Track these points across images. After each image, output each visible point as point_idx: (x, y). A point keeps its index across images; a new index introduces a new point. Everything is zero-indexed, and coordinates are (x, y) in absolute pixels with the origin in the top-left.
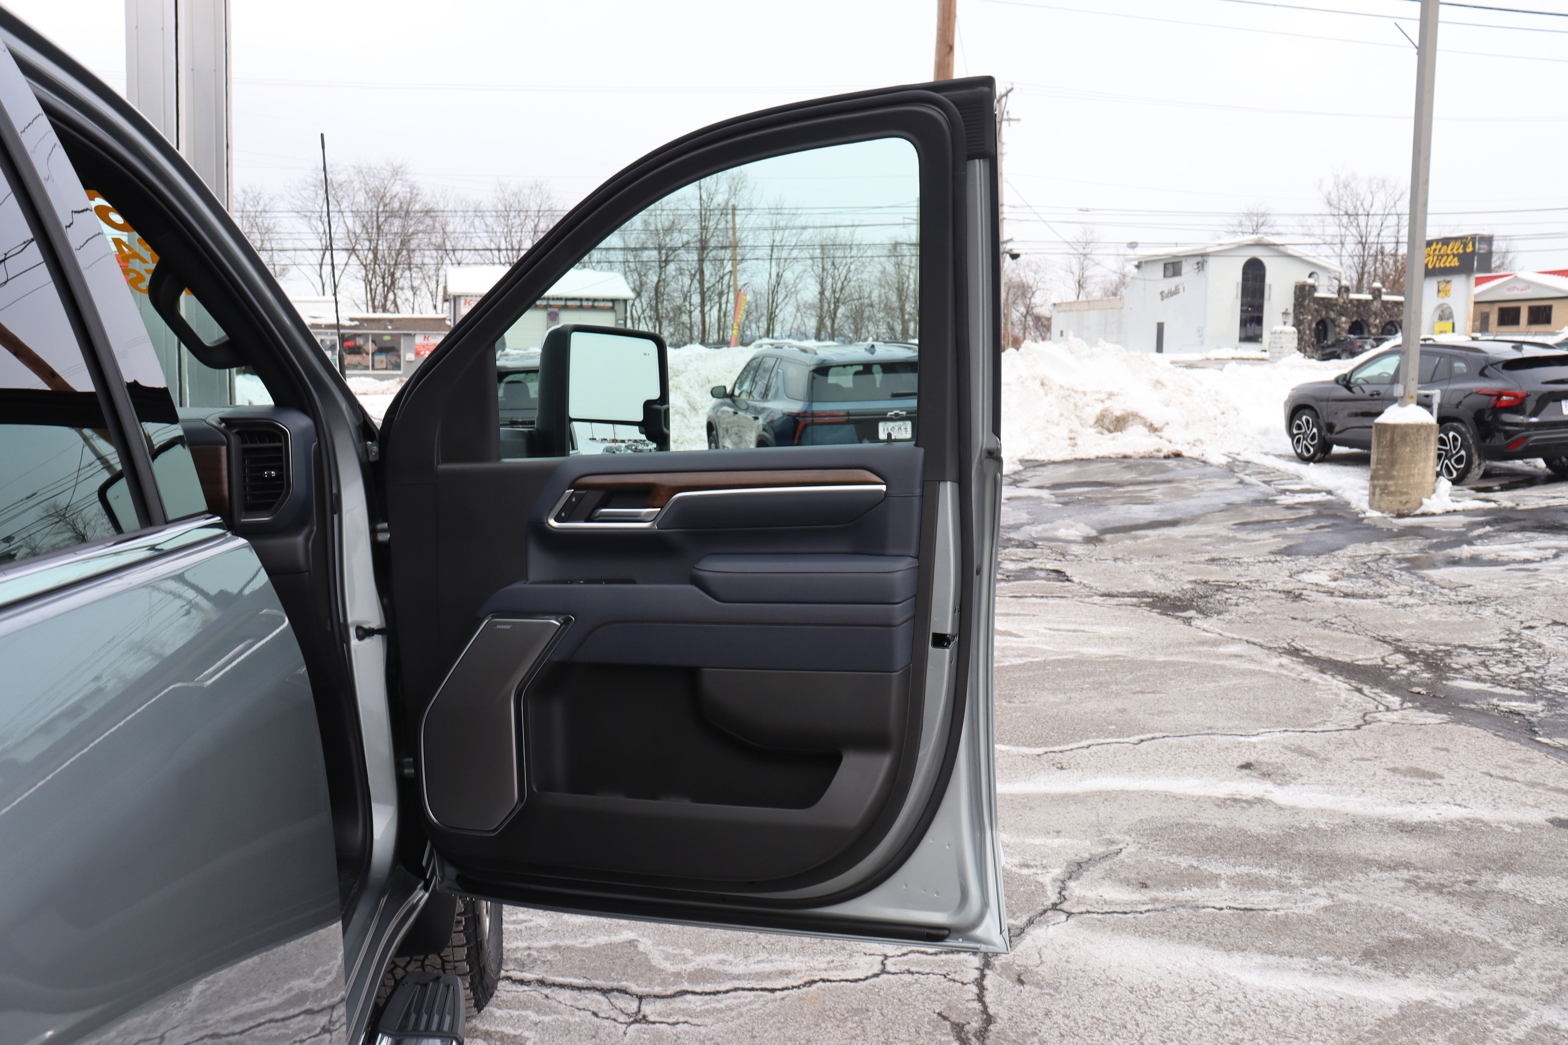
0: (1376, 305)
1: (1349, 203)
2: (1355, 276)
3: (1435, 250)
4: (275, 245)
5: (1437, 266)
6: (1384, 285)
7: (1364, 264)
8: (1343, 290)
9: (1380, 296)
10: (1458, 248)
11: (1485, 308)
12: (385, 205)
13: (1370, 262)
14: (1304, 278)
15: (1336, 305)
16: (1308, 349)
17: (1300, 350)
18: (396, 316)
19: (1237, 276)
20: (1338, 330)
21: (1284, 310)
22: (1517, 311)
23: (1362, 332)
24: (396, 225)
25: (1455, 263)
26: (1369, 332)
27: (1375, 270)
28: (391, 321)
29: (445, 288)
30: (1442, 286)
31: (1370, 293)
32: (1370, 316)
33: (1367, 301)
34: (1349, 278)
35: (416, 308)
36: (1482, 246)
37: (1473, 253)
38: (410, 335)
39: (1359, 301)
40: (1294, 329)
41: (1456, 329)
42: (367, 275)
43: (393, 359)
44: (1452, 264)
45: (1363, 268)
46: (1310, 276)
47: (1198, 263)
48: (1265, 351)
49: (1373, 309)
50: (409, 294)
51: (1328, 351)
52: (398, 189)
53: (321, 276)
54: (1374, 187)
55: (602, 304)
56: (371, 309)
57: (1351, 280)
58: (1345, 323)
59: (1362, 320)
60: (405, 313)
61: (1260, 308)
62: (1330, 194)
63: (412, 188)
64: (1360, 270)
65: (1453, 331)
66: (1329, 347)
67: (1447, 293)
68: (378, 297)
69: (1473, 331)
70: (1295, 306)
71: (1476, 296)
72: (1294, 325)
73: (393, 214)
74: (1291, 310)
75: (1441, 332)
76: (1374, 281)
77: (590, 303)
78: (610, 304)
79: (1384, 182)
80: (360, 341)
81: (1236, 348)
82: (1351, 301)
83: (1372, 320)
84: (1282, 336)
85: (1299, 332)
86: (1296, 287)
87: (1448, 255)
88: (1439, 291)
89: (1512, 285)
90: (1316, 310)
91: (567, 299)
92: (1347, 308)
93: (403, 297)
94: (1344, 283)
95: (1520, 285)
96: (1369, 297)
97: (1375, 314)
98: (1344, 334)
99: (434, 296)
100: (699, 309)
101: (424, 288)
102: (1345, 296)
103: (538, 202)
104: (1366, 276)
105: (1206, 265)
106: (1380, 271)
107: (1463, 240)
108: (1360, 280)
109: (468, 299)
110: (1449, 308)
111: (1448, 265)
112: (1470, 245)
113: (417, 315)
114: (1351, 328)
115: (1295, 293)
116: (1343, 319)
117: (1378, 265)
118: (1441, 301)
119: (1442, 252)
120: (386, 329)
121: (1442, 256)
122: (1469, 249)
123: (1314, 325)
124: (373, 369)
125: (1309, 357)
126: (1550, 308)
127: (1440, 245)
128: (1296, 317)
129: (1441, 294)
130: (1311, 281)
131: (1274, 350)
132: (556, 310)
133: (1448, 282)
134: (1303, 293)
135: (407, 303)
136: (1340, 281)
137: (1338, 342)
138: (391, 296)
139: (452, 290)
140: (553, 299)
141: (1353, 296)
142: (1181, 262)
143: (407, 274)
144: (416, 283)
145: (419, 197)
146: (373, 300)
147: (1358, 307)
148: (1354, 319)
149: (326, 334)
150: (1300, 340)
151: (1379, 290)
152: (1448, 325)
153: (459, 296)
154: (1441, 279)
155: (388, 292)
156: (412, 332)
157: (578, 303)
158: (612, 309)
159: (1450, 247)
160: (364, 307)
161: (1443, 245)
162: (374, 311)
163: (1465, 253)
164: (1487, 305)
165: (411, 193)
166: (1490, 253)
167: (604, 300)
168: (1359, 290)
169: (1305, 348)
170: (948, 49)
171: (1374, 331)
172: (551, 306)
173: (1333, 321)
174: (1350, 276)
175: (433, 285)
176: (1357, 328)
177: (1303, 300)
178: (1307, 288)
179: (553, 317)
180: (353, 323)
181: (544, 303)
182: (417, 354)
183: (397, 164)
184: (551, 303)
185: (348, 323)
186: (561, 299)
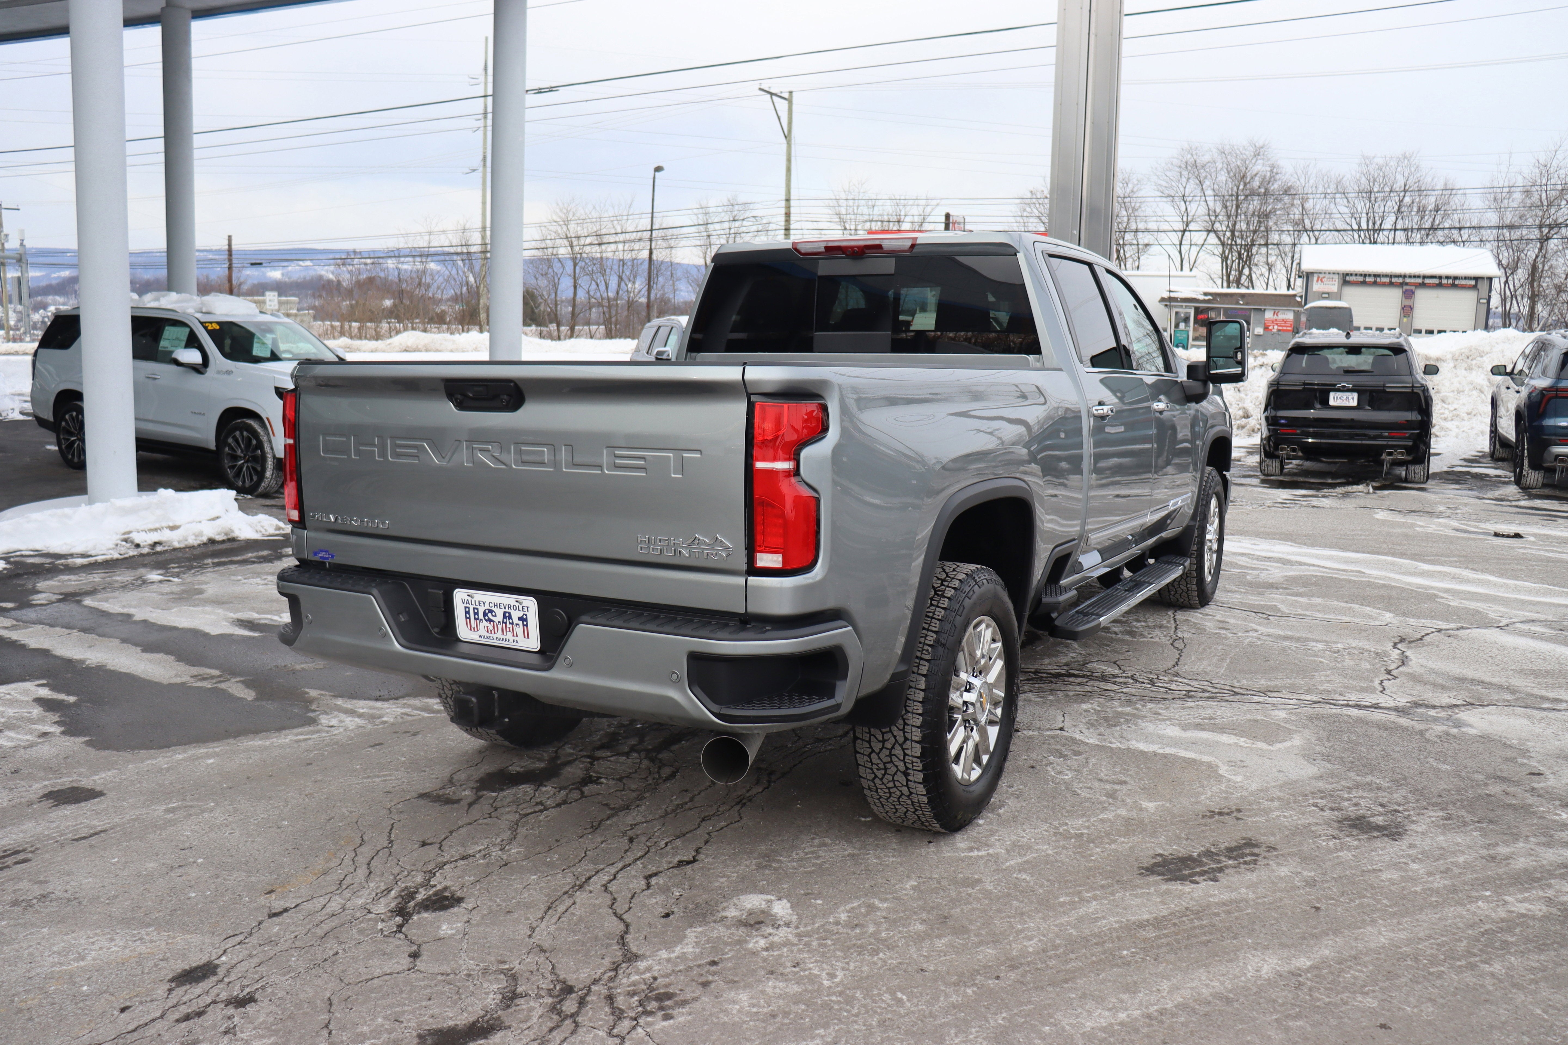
4: (1141, 226)
12: (1245, 185)
18: (1251, 291)
24: (1255, 204)
28: (1243, 296)
29: (1299, 264)
35: (1271, 282)
38: (1260, 309)
42: (1224, 252)
50: (1265, 270)
52: (1259, 167)
53: (1180, 252)
55: (1463, 282)
56: (1225, 284)
60: (1259, 289)
63: (1273, 167)
68: (1233, 273)
73: (1253, 193)
77: (1450, 281)
78: (1473, 282)
80: (1212, 315)
91: (1424, 277)
93: (1258, 273)
99: (1289, 272)
101: (1279, 265)
103: (1406, 175)
109: (1321, 276)
113: (1271, 291)
120: (1238, 303)
132: (1413, 288)
135: (1261, 278)
138: (1246, 271)
139: (1306, 267)
140: (1410, 277)
143: (1263, 250)
144: (1271, 259)
145: (1277, 177)
146: (1228, 275)
149: (1181, 307)
153: (1312, 273)
155: (1243, 267)
156: (1263, 307)
157: (1437, 281)
158: (1475, 287)
160: (1219, 282)
162: (1228, 287)
165: (1271, 171)
167: (1466, 278)
172: (1407, 284)
175: (1289, 261)
179: (1409, 295)
180: (1207, 298)
181: (1400, 280)
182: (1266, 328)
183: (1260, 144)
184: (1408, 280)
185: (1202, 297)
186: (1419, 277)
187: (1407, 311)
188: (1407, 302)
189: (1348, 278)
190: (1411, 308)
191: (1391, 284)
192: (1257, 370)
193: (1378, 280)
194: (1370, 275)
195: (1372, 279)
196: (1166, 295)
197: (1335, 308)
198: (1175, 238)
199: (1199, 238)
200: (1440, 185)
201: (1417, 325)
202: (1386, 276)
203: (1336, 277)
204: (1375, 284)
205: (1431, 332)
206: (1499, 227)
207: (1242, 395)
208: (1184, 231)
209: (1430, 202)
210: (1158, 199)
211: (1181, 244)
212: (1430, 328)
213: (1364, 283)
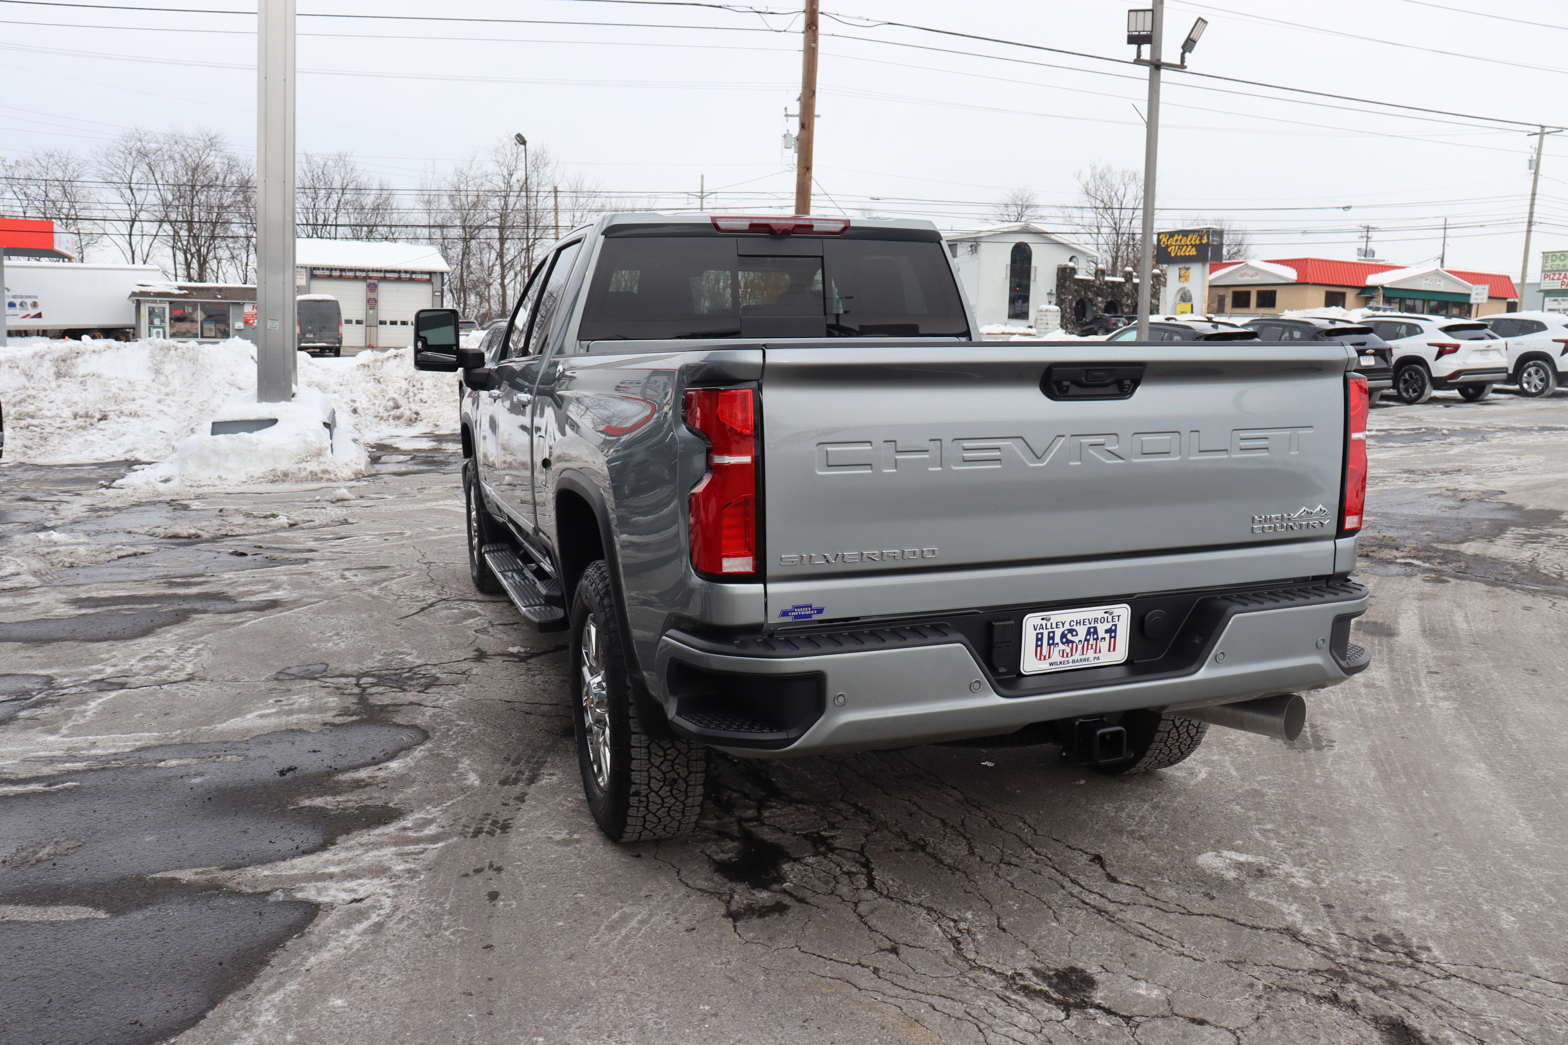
0: (1128, 286)
1: (1105, 193)
2: (1110, 260)
3: (1177, 240)
5: (1179, 254)
6: (1135, 271)
7: (1118, 250)
8: (1100, 273)
9: (1132, 279)
10: (1194, 239)
11: (1222, 292)
12: (200, 175)
13: (1123, 248)
14: (1065, 261)
15: (1093, 286)
16: (1069, 326)
17: (1062, 327)
18: (216, 285)
19: (1006, 259)
20: (1095, 309)
21: (1049, 291)
22: (1248, 294)
23: (1116, 312)
25: (1193, 252)
26: (1122, 311)
27: (1127, 255)
30: (1183, 272)
31: (1123, 277)
32: (1123, 297)
33: (1120, 283)
34: (1104, 261)
36: (1215, 239)
37: (1208, 244)
38: (239, 304)
39: (1113, 282)
40: (1057, 308)
41: (1194, 310)
43: (222, 327)
44: (1191, 253)
45: (1117, 253)
46: (1071, 260)
47: (971, 246)
48: (1031, 327)
49: (1126, 290)
51: (1087, 327)
52: (213, 160)
53: (131, 243)
54: (1126, 179)
55: (419, 276)
57: (1107, 262)
58: (1101, 302)
59: (1116, 300)
61: (1027, 288)
62: (1088, 184)
63: (228, 159)
64: (1114, 255)
65: (1192, 312)
66: (1088, 324)
67: (1187, 279)
69: (1209, 313)
70: (1057, 286)
71: (1210, 281)
72: (1056, 305)
74: (1054, 292)
75: (1182, 313)
76: (1126, 265)
77: (408, 276)
78: (427, 277)
79: (1135, 175)
80: (189, 310)
81: (1006, 324)
82: (1107, 282)
83: (1124, 300)
84: (1048, 313)
85: (1061, 309)
86: (1058, 269)
87: (1187, 246)
88: (1180, 277)
89: (1244, 272)
90: (1076, 291)
91: (386, 271)
92: (1103, 289)
94: (1100, 266)
95: (1250, 272)
96: (1122, 280)
97: (1127, 294)
98: (1100, 313)
100: (499, 281)
102: (1101, 278)
104: (1120, 259)
105: (979, 248)
106: (1131, 256)
107: (1199, 233)
108: (1114, 264)
110: (1188, 291)
111: (1187, 254)
112: (1205, 237)
114: (1106, 307)
115: (1058, 275)
116: (1100, 299)
117: (1130, 250)
118: (1182, 285)
119: (1182, 243)
120: (216, 298)
121: (1183, 246)
122: (1205, 241)
123: (1074, 304)
124: (202, 337)
125: (1070, 333)
126: (1275, 292)
127: (1181, 237)
128: (1058, 297)
129: (1182, 279)
130: (1071, 264)
131: (1040, 326)
132: (376, 281)
133: (1188, 269)
134: (1065, 275)
136: (1096, 264)
137: (1096, 320)
140: (373, 271)
141: (1107, 278)
142: (956, 245)
145: (235, 169)
147: (1112, 288)
148: (1109, 299)
149: (155, 302)
150: (1063, 317)
151: (1130, 273)
152: (1187, 306)
154: (1182, 266)
156: (242, 301)
157: (396, 275)
158: (429, 281)
159: (1189, 239)
160: (182, 277)
161: (1183, 236)
162: (196, 281)
163: (1201, 244)
164: (1223, 289)
165: (228, 164)
166: (1221, 245)
167: (422, 273)
168: (1114, 274)
169: (1066, 324)
170: (811, 93)
171: (1126, 310)
172: (370, 278)
173: (1091, 300)
174: (1106, 259)
176: (1112, 307)
177: (1065, 281)
178: (1068, 271)
179: (372, 288)
180: (182, 292)
181: (364, 274)
182: (246, 323)
183: (212, 134)
184: (371, 274)
185: (177, 292)
186: (380, 271)
187: (372, 303)
188: (372, 296)
189: (315, 272)
190: (376, 301)
191: (356, 278)
192: (391, 360)
193: (344, 274)
194: (336, 269)
195: (337, 273)
196: (137, 289)
197: (323, 301)
198: (124, 228)
199: (151, 228)
200: (376, 185)
201: (382, 318)
202: (351, 270)
203: (304, 270)
204: (341, 278)
205: (394, 323)
206: (430, 227)
207: (383, 386)
208: (133, 221)
209: (369, 201)
210: (100, 185)
211: (130, 235)
212: (394, 319)
213: (330, 277)
